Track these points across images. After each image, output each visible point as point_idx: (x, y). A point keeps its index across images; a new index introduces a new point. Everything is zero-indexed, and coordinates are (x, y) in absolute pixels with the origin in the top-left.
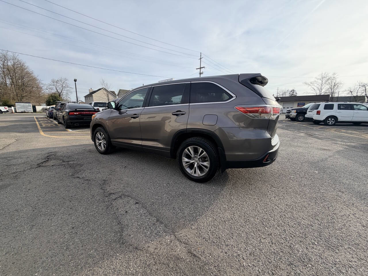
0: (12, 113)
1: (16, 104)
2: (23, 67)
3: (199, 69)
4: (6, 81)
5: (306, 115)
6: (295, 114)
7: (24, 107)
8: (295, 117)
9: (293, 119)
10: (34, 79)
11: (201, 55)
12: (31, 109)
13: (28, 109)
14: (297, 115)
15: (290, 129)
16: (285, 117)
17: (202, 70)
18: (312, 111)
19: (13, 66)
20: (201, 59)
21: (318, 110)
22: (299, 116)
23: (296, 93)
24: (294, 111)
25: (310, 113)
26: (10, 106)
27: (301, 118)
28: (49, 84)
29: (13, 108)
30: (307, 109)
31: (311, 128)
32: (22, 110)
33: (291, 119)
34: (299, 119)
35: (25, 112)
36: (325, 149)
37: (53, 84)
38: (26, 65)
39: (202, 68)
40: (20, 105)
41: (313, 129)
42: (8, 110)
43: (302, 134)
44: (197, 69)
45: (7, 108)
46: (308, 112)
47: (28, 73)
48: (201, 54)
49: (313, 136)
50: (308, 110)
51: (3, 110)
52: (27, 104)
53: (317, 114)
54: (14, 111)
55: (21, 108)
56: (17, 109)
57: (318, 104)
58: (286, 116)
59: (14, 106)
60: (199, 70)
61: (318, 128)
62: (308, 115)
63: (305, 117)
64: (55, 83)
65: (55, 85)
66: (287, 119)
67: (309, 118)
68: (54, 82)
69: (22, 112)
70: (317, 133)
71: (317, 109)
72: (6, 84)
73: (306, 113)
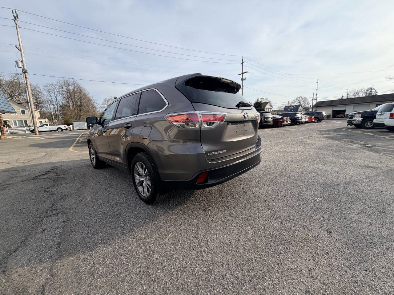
0: (71, 130)
1: (74, 122)
2: (81, 90)
3: (241, 74)
4: (69, 104)
5: (374, 120)
6: (361, 119)
7: (79, 124)
8: (360, 123)
9: (359, 126)
10: (89, 100)
11: (243, 60)
12: (85, 126)
13: (82, 127)
14: (363, 120)
15: (343, 140)
16: (347, 124)
17: (245, 75)
18: (383, 114)
19: (74, 90)
20: (243, 63)
21: (391, 112)
22: (367, 121)
23: (376, 92)
24: (358, 115)
25: (382, 117)
26: (68, 125)
27: (369, 124)
28: (102, 103)
29: (71, 126)
30: (377, 111)
31: (377, 138)
32: (78, 127)
33: (355, 126)
34: (366, 126)
35: (80, 129)
36: (371, 167)
37: (105, 103)
38: (84, 88)
39: (245, 73)
40: (76, 123)
41: (380, 138)
42: (67, 128)
43: (355, 146)
44: (239, 75)
45: (67, 127)
46: (377, 116)
47: (84, 95)
48: (243, 57)
49: (369, 148)
50: (378, 113)
51: (63, 129)
52: (82, 122)
53: (390, 118)
54: (72, 129)
55: (77, 126)
56: (74, 127)
57: (391, 105)
58: (348, 122)
59: (72, 124)
60: (241, 76)
61: (388, 137)
62: (378, 119)
63: (374, 122)
64: (107, 102)
65: (107, 104)
66: (349, 126)
67: (378, 124)
68: (105, 101)
69: (78, 130)
70: (380, 144)
71: (391, 110)
72: (69, 106)
73: (375, 117)
